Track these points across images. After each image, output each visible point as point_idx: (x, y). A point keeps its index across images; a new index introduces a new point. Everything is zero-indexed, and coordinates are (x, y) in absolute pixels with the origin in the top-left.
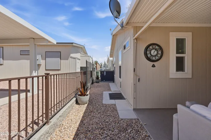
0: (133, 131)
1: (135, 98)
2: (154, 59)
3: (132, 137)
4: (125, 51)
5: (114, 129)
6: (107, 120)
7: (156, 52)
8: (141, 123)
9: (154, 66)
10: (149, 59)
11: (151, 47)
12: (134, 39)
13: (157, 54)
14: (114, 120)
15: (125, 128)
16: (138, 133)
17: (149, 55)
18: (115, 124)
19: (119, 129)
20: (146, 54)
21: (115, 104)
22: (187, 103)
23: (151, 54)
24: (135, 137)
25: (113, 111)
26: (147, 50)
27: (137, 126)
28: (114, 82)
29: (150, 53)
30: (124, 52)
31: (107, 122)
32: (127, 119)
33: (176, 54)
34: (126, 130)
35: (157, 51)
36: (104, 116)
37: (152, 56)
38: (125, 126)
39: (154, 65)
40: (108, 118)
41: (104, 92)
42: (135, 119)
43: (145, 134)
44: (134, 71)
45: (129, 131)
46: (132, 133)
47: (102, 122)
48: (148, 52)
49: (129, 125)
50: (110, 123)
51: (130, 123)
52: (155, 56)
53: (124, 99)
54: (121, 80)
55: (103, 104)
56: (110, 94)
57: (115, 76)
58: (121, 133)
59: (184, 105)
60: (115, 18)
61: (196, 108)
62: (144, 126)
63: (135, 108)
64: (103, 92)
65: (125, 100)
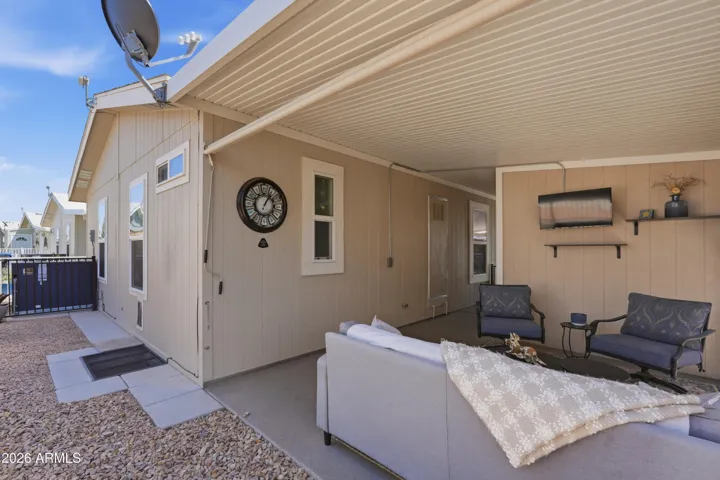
0: (216, 445)
1: (208, 348)
2: (264, 223)
3: (213, 464)
4: (163, 188)
5: (141, 471)
6: (104, 454)
7: (269, 206)
8: (235, 417)
9: (263, 244)
10: (249, 223)
11: (256, 188)
12: (206, 156)
13: (272, 212)
14: (139, 442)
15: (187, 449)
16: (232, 444)
17: (251, 213)
18: (144, 455)
19: (163, 461)
20: (241, 206)
21: (126, 391)
22: (343, 326)
23: (256, 210)
24: (224, 460)
25: (124, 416)
26: (245, 195)
27: (224, 427)
28: (95, 308)
29: (255, 204)
30: (158, 190)
31: (108, 460)
32: (188, 422)
33: (316, 213)
34: (193, 454)
35: (273, 201)
36: (84, 446)
37: (259, 214)
38: (185, 443)
39: (263, 239)
40: (105, 446)
41: (51, 358)
42: (214, 413)
43: (250, 441)
44: (206, 260)
45: (202, 451)
46: (214, 452)
47: (80, 472)
48: (249, 203)
49: (198, 437)
50: (120, 461)
51: (199, 430)
52: (267, 215)
53: (162, 362)
54: (141, 295)
55: (60, 406)
56: (87, 359)
57: (103, 281)
58: (176, 470)
59: (336, 330)
60: (134, 61)
61: (357, 331)
62: (244, 420)
63: (209, 378)
64: (42, 357)
65: (166, 365)
